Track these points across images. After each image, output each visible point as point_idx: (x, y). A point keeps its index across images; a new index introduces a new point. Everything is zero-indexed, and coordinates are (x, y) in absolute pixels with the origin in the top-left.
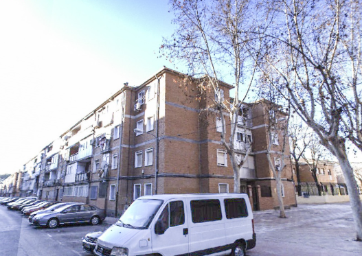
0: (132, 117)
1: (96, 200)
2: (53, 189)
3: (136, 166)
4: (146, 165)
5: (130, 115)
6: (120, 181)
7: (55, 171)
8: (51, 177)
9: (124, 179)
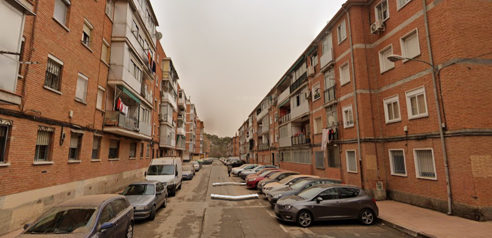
0: (368, 46)
1: (324, 169)
2: (268, 153)
3: (387, 121)
4: (410, 116)
5: (365, 43)
6: (363, 145)
7: (267, 135)
8: (264, 140)
9: (370, 141)
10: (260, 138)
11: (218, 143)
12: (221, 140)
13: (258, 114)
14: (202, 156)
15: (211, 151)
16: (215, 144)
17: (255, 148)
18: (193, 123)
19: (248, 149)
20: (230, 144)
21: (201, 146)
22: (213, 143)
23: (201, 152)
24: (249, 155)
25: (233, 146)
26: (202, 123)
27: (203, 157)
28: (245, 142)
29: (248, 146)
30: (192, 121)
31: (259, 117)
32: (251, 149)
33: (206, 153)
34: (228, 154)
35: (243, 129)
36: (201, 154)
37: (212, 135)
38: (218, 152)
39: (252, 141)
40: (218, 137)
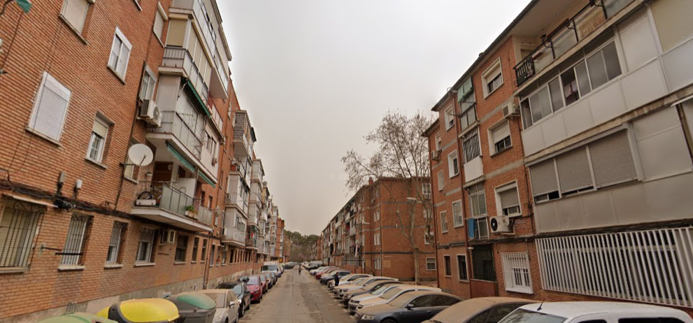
9: (369, 253)
10: (337, 244)
11: (301, 243)
12: (304, 239)
13: (336, 222)
14: (281, 260)
15: (291, 254)
16: (296, 244)
17: (334, 253)
18: (275, 225)
19: (329, 253)
20: (314, 246)
21: (281, 248)
22: (294, 243)
23: (281, 256)
24: (329, 259)
25: (317, 248)
26: (283, 222)
27: (282, 262)
28: (327, 246)
29: (329, 250)
30: (274, 224)
31: (337, 225)
32: (331, 253)
33: (286, 257)
34: (312, 257)
35: (326, 231)
36: (280, 258)
37: (293, 232)
38: (300, 254)
39: (332, 245)
40: (300, 235)
